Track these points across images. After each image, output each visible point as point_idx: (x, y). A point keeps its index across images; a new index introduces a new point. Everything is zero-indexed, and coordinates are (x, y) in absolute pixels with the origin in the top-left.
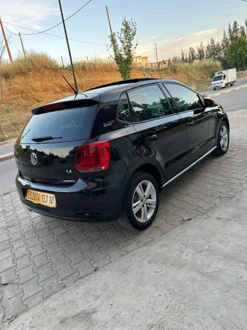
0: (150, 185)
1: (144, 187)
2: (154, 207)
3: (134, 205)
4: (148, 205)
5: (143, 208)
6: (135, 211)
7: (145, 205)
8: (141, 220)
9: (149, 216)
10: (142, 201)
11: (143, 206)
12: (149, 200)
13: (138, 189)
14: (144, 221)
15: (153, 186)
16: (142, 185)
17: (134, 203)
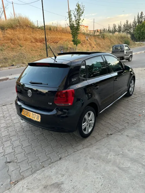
0: (92, 113)
1: (89, 114)
2: (93, 125)
3: (83, 124)
4: (90, 125)
5: (87, 126)
6: (83, 128)
7: (88, 124)
8: (86, 133)
9: (90, 130)
10: (87, 122)
11: (87, 125)
12: (91, 122)
13: (86, 116)
14: (87, 133)
15: (93, 114)
16: (88, 113)
17: (83, 123)
